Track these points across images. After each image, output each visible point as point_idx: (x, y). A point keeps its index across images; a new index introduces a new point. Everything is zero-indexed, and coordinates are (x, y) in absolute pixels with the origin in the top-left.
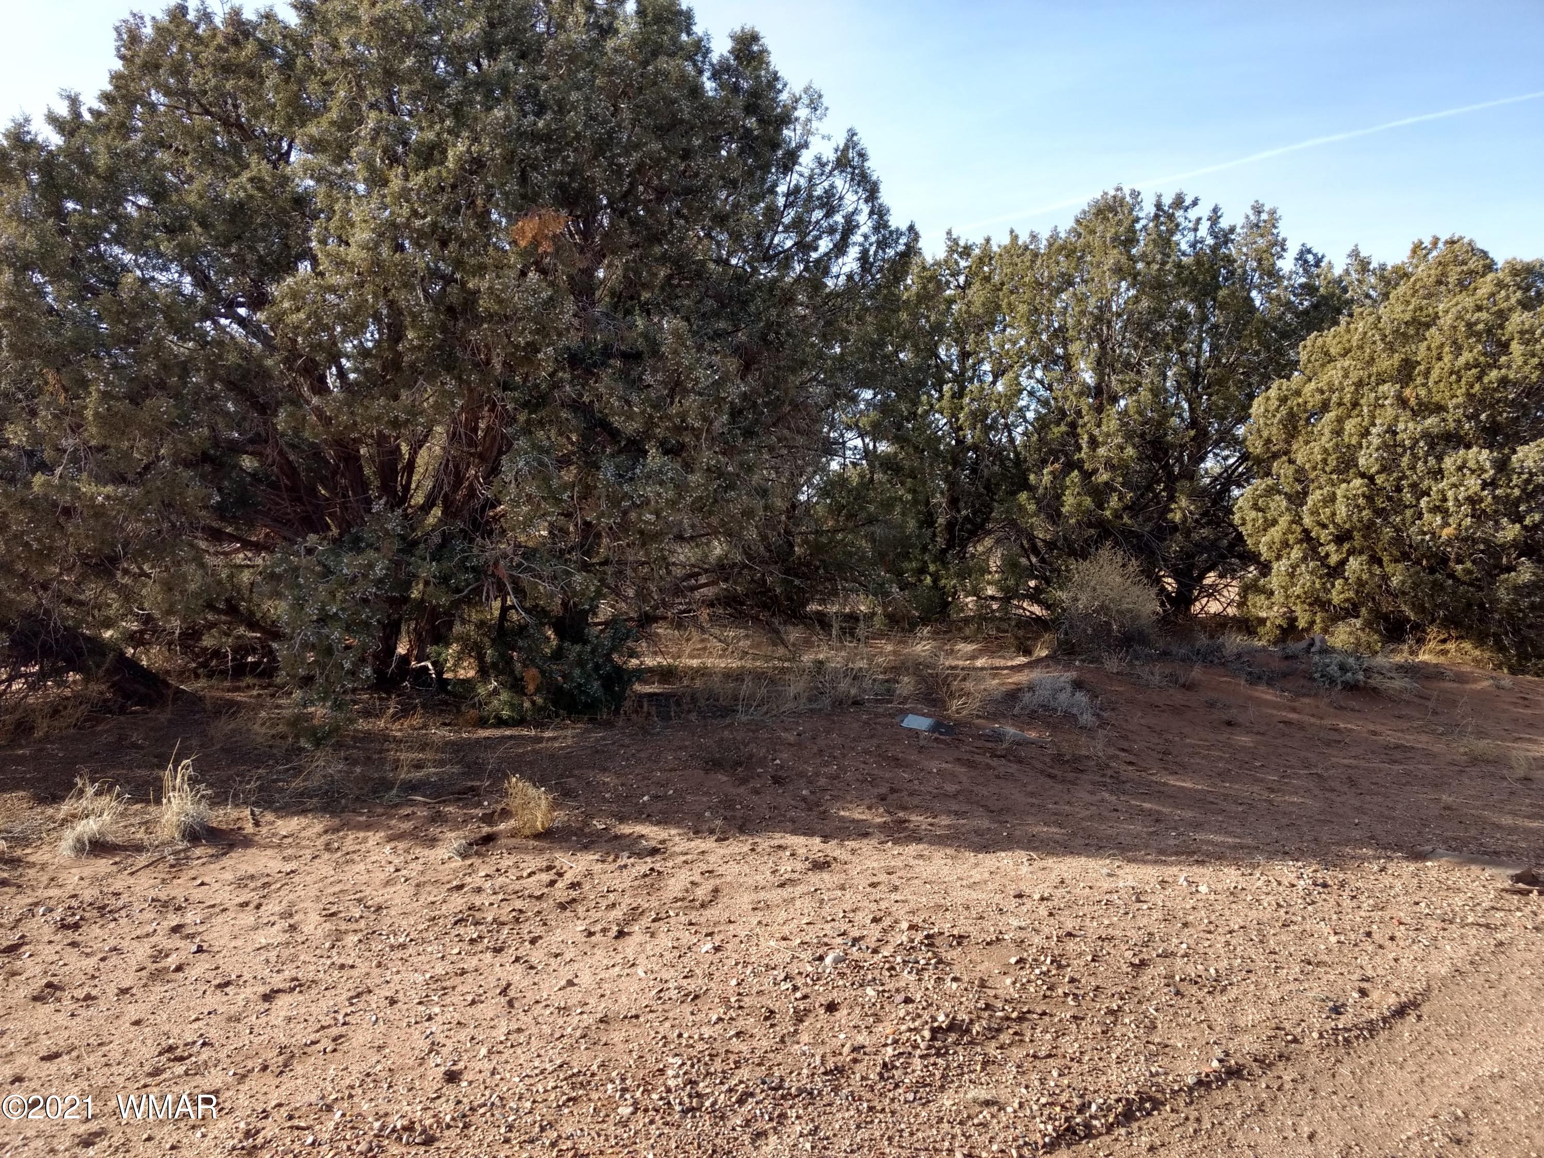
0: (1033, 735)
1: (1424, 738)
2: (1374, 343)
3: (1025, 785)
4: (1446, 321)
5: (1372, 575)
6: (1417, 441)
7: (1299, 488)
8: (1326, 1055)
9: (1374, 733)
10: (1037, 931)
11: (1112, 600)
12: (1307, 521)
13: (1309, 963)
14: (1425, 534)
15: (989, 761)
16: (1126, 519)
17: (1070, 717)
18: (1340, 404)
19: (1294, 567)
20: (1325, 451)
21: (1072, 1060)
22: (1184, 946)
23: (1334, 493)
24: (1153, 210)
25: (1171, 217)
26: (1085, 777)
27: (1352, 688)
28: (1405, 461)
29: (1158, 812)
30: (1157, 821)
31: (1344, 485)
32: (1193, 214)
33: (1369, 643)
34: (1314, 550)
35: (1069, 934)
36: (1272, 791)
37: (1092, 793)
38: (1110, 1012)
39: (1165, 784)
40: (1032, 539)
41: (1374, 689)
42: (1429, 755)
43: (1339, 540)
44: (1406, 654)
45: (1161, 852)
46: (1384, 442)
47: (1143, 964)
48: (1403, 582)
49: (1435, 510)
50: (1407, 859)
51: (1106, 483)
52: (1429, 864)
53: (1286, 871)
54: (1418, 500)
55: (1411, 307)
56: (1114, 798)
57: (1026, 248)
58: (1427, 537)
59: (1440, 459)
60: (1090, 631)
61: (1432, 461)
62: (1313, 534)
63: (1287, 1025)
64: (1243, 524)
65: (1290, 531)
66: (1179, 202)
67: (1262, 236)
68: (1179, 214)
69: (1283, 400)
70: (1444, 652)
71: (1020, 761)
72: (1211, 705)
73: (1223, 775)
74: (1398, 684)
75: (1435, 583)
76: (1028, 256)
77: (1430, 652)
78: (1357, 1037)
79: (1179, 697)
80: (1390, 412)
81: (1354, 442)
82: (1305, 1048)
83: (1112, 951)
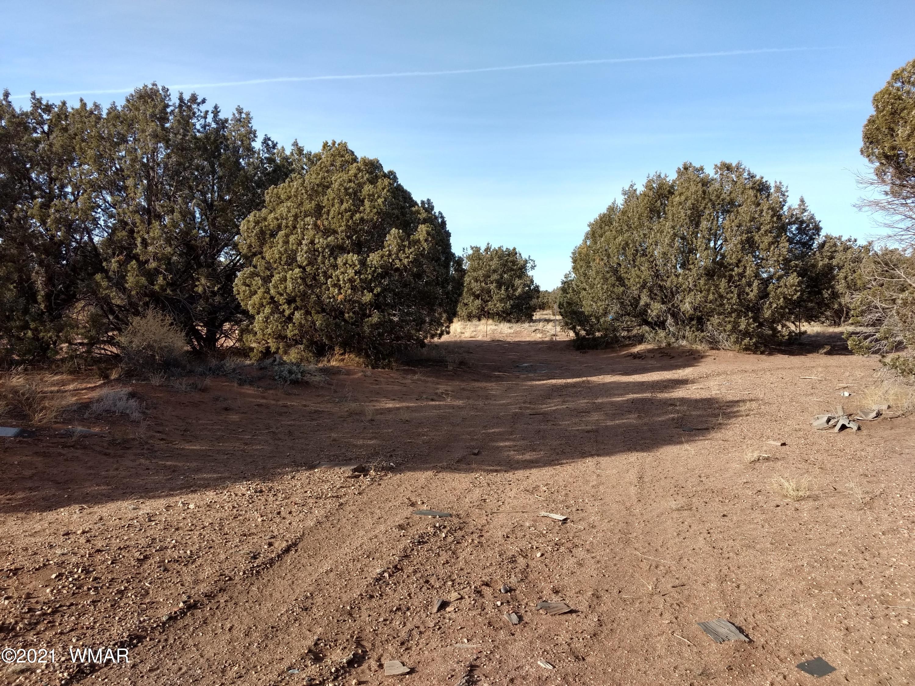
0: (97, 430)
1: (329, 405)
2: (302, 194)
3: (86, 463)
4: (335, 186)
5: (307, 320)
6: (324, 250)
7: (269, 273)
8: (246, 582)
9: (305, 406)
10: (75, 554)
11: (155, 341)
12: (272, 292)
13: (245, 535)
14: (330, 298)
15: (61, 451)
16: (168, 291)
17: (124, 415)
18: (287, 227)
19: (267, 318)
20: (280, 252)
21: (87, 628)
22: (174, 541)
23: (286, 276)
24: (177, 102)
25: (189, 108)
26: (130, 451)
27: (295, 383)
28: (320, 259)
29: (175, 466)
30: (174, 471)
31: (290, 272)
32: (203, 108)
33: (307, 358)
34: (277, 307)
35: (99, 551)
36: (246, 444)
37: (133, 461)
38: (120, 592)
39: (183, 449)
40: (109, 304)
41: (307, 383)
42: (330, 414)
43: (290, 301)
44: (325, 363)
45: (172, 489)
46: (309, 249)
47: (146, 558)
48: (322, 324)
49: (335, 285)
50: (306, 470)
51: (155, 269)
52: (316, 470)
53: (241, 488)
54: (327, 280)
55: (320, 176)
56: (148, 462)
57: (91, 113)
58: (332, 300)
59: (335, 259)
60: (141, 362)
61: (332, 260)
62: (276, 299)
63: (227, 572)
64: (239, 294)
65: (264, 298)
66: (194, 98)
67: (243, 126)
68: (194, 106)
69: (257, 223)
70: (343, 360)
71: (85, 448)
72: (217, 399)
73: (219, 439)
74: (318, 379)
75: (336, 324)
76: (93, 118)
77: (336, 360)
78: (263, 569)
79: (197, 397)
80: (312, 233)
81: (294, 248)
82: (235, 582)
83: (127, 555)
